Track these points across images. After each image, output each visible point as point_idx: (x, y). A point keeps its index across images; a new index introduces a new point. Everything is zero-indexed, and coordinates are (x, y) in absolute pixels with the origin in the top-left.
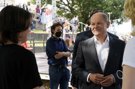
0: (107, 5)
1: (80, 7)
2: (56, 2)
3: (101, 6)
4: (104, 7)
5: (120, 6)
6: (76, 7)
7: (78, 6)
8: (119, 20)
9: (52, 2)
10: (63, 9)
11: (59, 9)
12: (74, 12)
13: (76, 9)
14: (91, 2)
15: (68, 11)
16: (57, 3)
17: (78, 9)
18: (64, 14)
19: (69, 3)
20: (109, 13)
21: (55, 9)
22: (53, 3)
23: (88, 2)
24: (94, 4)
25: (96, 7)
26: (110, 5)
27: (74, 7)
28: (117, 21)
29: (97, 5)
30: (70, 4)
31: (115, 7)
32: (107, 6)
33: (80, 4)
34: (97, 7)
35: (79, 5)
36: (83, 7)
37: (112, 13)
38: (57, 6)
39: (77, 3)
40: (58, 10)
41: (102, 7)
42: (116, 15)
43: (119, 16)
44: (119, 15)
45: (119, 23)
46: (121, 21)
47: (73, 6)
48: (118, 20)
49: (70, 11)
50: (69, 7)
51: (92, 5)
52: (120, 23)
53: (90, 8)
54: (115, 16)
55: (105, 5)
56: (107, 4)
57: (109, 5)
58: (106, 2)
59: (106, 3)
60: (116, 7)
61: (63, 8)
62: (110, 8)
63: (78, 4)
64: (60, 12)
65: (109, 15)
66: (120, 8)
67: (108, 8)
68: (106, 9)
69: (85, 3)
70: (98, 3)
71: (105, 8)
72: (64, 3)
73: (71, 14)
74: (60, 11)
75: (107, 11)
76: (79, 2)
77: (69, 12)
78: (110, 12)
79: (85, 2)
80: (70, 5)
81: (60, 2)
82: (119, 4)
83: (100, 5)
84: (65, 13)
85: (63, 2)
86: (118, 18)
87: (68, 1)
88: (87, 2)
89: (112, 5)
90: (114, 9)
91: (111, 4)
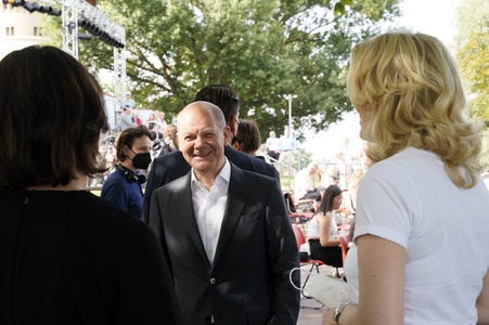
0: (283, 72)
1: (201, 76)
2: (127, 61)
3: (264, 76)
4: (272, 80)
5: (322, 74)
6: (189, 78)
7: (195, 74)
8: (319, 118)
9: (113, 61)
10: (147, 84)
11: (135, 83)
12: (183, 92)
13: (189, 84)
14: (233, 64)
15: (165, 89)
16: (131, 66)
17: (194, 83)
18: (150, 99)
19: (166, 66)
20: (289, 97)
21: (125, 84)
22: (115, 65)
23: (225, 61)
24: (243, 68)
25: (248, 79)
26: (292, 73)
27: (180, 79)
28: (313, 120)
29: (251, 73)
30: (169, 68)
31: (305, 78)
32: (282, 75)
33: (200, 69)
34: (251, 78)
35: (199, 73)
36: (210, 78)
37: (295, 96)
38: (128, 74)
39: (190, 65)
40: (132, 88)
41: (268, 77)
42: (310, 103)
43: (318, 106)
44: (317, 103)
45: (319, 127)
46: (323, 122)
47: (179, 74)
48: (315, 117)
49: (169, 91)
50: (168, 78)
51: (237, 71)
52: (323, 128)
53: (230, 82)
54: (306, 106)
55: (274, 73)
56: (281, 69)
57: (287, 74)
58: (280, 63)
59: (279, 66)
60: (308, 79)
61: (147, 81)
62: (290, 81)
63: (193, 70)
64: (139, 92)
65: (287, 101)
66: (320, 81)
67: (285, 81)
68: (279, 85)
69: (215, 67)
70: (255, 65)
71: (277, 82)
72: (152, 66)
73: (174, 100)
74: (138, 89)
75: (283, 92)
76: (197, 61)
77: (166, 93)
78: (292, 92)
79: (215, 62)
80: (168, 72)
81: (139, 63)
82: (318, 68)
83: (260, 73)
84: (154, 97)
85: (149, 63)
86: (314, 112)
87: (163, 61)
88: (221, 63)
89: (298, 72)
90: (304, 83)
91: (293, 70)
